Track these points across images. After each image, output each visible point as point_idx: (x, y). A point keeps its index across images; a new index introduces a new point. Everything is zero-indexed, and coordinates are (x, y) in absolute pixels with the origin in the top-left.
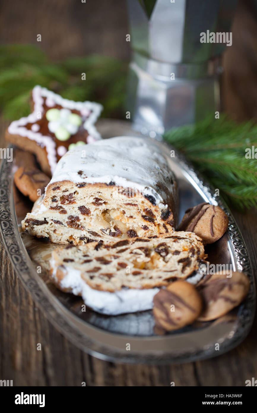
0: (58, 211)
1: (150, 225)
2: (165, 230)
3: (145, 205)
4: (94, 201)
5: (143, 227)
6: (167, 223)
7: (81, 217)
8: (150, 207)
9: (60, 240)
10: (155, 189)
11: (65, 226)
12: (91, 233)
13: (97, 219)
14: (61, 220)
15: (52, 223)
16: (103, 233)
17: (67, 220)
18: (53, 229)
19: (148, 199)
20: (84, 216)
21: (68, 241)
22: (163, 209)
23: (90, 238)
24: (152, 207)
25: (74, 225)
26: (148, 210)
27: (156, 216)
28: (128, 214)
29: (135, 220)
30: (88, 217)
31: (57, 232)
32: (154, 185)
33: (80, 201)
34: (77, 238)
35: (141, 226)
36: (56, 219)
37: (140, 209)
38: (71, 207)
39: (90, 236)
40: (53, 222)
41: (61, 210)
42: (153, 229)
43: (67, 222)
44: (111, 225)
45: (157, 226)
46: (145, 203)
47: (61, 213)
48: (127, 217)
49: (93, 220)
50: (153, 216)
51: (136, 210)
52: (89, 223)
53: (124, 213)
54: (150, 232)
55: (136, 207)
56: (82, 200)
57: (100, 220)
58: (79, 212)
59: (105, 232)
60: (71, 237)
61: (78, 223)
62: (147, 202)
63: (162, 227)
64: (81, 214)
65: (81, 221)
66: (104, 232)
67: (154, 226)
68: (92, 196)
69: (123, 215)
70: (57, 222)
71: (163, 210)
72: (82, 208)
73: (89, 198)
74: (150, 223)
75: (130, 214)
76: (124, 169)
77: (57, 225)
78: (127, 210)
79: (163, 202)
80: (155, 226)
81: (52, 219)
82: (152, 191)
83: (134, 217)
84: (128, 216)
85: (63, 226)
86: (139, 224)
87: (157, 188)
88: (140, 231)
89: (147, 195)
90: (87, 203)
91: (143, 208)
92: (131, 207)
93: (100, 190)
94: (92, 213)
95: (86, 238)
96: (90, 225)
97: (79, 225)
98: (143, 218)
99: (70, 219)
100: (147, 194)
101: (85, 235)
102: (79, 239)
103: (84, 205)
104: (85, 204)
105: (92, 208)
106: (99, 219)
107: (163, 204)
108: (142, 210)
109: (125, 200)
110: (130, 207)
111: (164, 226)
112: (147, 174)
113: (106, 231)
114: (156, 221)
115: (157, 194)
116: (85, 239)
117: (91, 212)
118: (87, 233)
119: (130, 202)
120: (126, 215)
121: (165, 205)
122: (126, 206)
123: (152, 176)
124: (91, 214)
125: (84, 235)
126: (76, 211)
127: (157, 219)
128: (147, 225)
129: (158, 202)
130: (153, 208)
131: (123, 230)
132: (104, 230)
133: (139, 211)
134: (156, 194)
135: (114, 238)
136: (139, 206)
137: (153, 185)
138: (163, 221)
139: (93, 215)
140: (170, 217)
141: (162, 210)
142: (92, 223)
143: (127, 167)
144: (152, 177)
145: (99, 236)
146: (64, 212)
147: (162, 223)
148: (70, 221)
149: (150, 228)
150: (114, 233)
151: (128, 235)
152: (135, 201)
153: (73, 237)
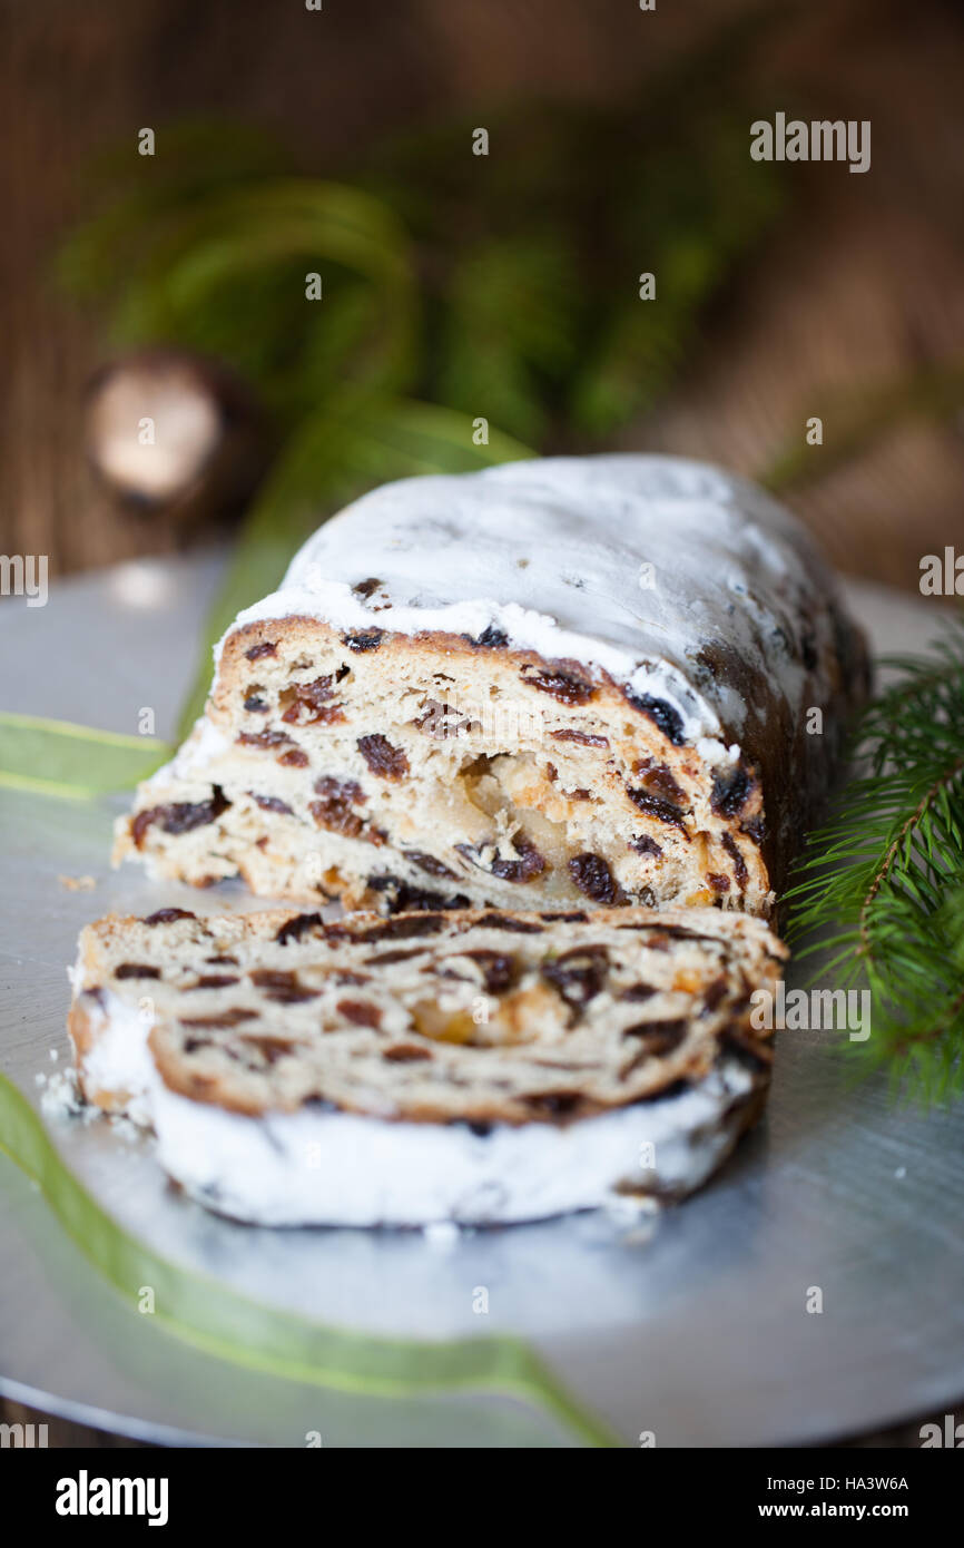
0: (272, 754)
1: (668, 834)
2: (732, 861)
3: (639, 742)
4: (420, 714)
5: (635, 843)
6: (740, 830)
7: (372, 785)
8: (663, 751)
9: (288, 885)
10: (686, 673)
11: (304, 824)
12: (416, 861)
13: (440, 795)
14: (285, 796)
15: (248, 810)
16: (467, 863)
17: (313, 797)
18: (254, 834)
19: (653, 717)
20: (381, 779)
21: (319, 889)
22: (719, 766)
23: (414, 882)
24: (670, 752)
25: (339, 818)
26: (652, 766)
27: (691, 796)
28: (568, 781)
29: (600, 809)
30: (397, 785)
31: (270, 848)
32: (689, 656)
33: (362, 714)
34: (356, 877)
35: (627, 838)
36: (264, 791)
37: (617, 759)
38: (326, 739)
39: (413, 873)
40: (253, 804)
41: (285, 748)
42: (680, 854)
43: (311, 806)
44: (501, 828)
45: (697, 842)
46: (636, 734)
47: (284, 764)
48: (563, 791)
49: (422, 804)
50: (677, 792)
51: (603, 763)
52: (406, 815)
53: (553, 775)
54: (667, 867)
55: (600, 753)
56: (370, 708)
57: (451, 803)
58: (361, 763)
59: (476, 859)
60: (333, 872)
61: (359, 811)
62: (645, 726)
63: (720, 847)
64: (371, 768)
65: (372, 804)
66: (469, 859)
67: (685, 842)
68: (413, 691)
69: (548, 782)
70: (269, 804)
71: (720, 770)
72: (373, 744)
73: (401, 699)
74: (666, 826)
75: (579, 781)
76: (568, 582)
77: (270, 818)
78: (562, 761)
79: (722, 735)
80: (689, 839)
81: (249, 788)
82: (671, 678)
83: (593, 796)
84: (571, 790)
85: (297, 821)
86: (620, 829)
87: (700, 670)
88: (622, 862)
89: (646, 695)
90: (390, 722)
91: (632, 756)
92: (581, 751)
93: (443, 666)
94: (415, 769)
95: (395, 880)
96: (410, 823)
97: (361, 823)
98: (636, 801)
99: (324, 793)
100: (644, 691)
101: (392, 867)
102: (364, 883)
103: (382, 733)
104: (387, 729)
105: (414, 746)
106: (448, 799)
107: (721, 741)
108: (629, 766)
109: (554, 717)
110: (575, 751)
111: (728, 844)
112: (664, 608)
113: (480, 851)
114: (688, 819)
115: (694, 693)
116: (391, 885)
117: (408, 764)
118: (400, 858)
119: (575, 727)
120: (558, 785)
121: (727, 748)
122: (558, 745)
123: (689, 617)
124: (412, 774)
125: (387, 869)
126: (347, 759)
127: (696, 809)
128: (651, 835)
129: (691, 729)
130: (675, 760)
131: (550, 852)
132: (470, 848)
133: (617, 767)
134: (688, 693)
135: (513, 888)
136: (614, 748)
137: (681, 656)
138: (722, 821)
139: (420, 779)
140: (748, 804)
141: (714, 770)
142: (418, 816)
143: (583, 575)
144: (687, 620)
145: (450, 874)
146: (296, 758)
147: (717, 827)
148: (323, 803)
149: (667, 848)
150: (514, 863)
151: (575, 880)
152: (598, 724)
153: (343, 874)
